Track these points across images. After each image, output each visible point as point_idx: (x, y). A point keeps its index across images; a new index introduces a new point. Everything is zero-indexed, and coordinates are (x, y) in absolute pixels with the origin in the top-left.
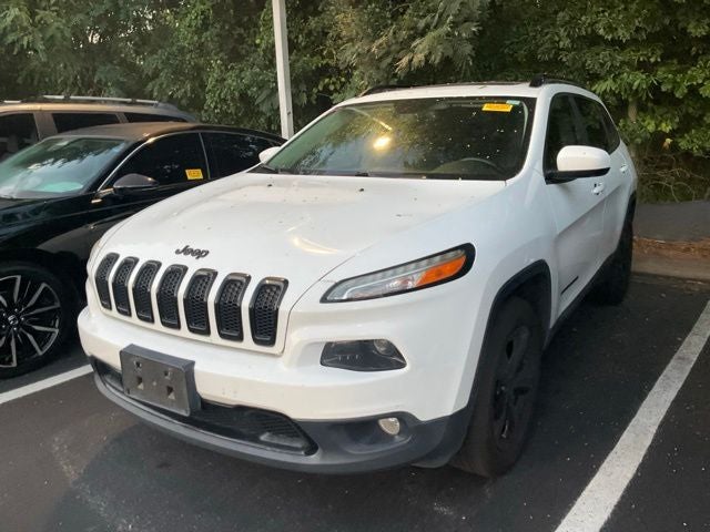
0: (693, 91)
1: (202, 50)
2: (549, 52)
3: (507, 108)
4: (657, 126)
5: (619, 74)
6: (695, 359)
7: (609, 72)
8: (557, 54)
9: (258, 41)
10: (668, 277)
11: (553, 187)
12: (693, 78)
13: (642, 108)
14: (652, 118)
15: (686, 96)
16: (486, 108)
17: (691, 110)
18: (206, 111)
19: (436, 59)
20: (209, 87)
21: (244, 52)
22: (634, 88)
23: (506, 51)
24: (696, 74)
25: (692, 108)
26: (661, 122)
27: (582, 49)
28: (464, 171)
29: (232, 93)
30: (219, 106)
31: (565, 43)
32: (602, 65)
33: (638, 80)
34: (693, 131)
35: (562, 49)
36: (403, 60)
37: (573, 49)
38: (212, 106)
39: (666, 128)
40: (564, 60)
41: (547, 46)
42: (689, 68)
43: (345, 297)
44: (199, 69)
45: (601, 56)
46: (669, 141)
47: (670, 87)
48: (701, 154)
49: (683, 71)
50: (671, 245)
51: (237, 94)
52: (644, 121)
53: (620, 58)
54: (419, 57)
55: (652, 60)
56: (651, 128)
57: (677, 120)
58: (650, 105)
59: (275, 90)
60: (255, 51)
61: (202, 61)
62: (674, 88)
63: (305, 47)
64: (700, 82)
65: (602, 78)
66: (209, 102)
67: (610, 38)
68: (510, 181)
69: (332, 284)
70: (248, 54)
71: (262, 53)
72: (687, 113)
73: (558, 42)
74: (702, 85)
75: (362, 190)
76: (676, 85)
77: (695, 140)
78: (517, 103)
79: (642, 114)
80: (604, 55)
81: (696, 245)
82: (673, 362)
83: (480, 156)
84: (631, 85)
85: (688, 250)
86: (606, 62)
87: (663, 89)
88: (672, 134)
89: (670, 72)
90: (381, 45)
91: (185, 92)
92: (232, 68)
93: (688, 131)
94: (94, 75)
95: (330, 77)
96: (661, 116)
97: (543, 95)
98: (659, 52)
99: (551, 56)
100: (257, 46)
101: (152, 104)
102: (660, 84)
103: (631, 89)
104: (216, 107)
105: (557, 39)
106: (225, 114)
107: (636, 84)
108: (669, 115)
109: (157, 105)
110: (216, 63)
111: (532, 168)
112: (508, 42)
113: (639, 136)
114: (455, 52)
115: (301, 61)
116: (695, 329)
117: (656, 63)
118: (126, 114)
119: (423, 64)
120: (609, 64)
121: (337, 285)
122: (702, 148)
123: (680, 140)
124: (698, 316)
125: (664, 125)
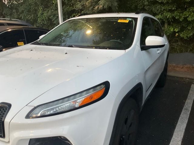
0: (185, 19)
1: (36, 5)
2: (141, 6)
3: (127, 21)
4: (174, 30)
5: (163, 13)
6: (190, 109)
7: (160, 13)
8: (144, 7)
9: (53, 2)
10: (178, 77)
11: (144, 51)
12: (185, 15)
13: (169, 24)
14: (172, 27)
15: (183, 20)
16: (119, 21)
17: (184, 25)
18: (38, 23)
19: (106, 7)
20: (39, 16)
21: (49, 5)
22: (167, 17)
23: (128, 5)
24: (186, 13)
25: (184, 24)
26: (175, 28)
27: (151, 5)
28: (109, 45)
29: (45, 17)
30: (42, 22)
31: (146, 3)
32: (157, 10)
33: (169, 15)
34: (184, 31)
35: (146, 5)
36: (96, 7)
37: (149, 5)
38: (40, 22)
39: (176, 30)
40: (146, 8)
41: (141, 4)
42: (184, 12)
43: (39, 115)
44: (36, 10)
45: (157, 7)
46: (177, 34)
47: (178, 17)
48: (187, 38)
49: (182, 13)
50: (178, 66)
51: (47, 18)
52: (170, 28)
53: (163, 8)
54: (101, 7)
55: (173, 9)
56: (172, 30)
57: (180, 28)
58: (172, 23)
59: (58, 17)
60: (53, 5)
61: (36, 8)
62: (179, 18)
63: (68, 4)
64: (188, 16)
65: (157, 15)
66: (39, 20)
67: (160, 1)
68: (127, 50)
69: (33, 108)
70: (51, 6)
71: (54, 6)
72: (183, 26)
73: (144, 3)
74: (188, 17)
75: (66, 53)
76: (180, 17)
77: (185, 34)
78: (131, 19)
79: (169, 26)
80: (158, 7)
81: (185, 66)
82: (183, 111)
83: (116, 39)
84: (166, 17)
85: (182, 68)
86: (159, 9)
87: (176, 18)
88: (178, 32)
89: (178, 13)
90: (89, 2)
91: (32, 17)
92: (46, 10)
93: (183, 31)
94: (3, 12)
95: (75, 13)
96: (175, 27)
97: (140, 17)
98: (175, 6)
99: (142, 7)
100: (54, 3)
101: (17, 21)
102: (175, 16)
103: (166, 18)
104: (41, 22)
105: (144, 2)
106: (44, 24)
107: (168, 16)
108: (177, 26)
109: (19, 21)
110: (41, 8)
111: (136, 44)
112: (129, 3)
113: (168, 33)
114: (112, 5)
115: (66, 8)
116: (188, 97)
117: (174, 10)
118: (7, 23)
119: (102, 9)
120: (160, 10)
121: (35, 108)
122: (187, 37)
123: (180, 34)
124: (189, 92)
125: (176, 29)
